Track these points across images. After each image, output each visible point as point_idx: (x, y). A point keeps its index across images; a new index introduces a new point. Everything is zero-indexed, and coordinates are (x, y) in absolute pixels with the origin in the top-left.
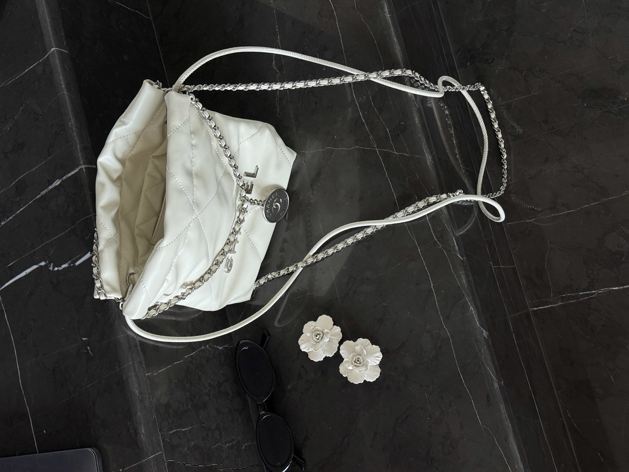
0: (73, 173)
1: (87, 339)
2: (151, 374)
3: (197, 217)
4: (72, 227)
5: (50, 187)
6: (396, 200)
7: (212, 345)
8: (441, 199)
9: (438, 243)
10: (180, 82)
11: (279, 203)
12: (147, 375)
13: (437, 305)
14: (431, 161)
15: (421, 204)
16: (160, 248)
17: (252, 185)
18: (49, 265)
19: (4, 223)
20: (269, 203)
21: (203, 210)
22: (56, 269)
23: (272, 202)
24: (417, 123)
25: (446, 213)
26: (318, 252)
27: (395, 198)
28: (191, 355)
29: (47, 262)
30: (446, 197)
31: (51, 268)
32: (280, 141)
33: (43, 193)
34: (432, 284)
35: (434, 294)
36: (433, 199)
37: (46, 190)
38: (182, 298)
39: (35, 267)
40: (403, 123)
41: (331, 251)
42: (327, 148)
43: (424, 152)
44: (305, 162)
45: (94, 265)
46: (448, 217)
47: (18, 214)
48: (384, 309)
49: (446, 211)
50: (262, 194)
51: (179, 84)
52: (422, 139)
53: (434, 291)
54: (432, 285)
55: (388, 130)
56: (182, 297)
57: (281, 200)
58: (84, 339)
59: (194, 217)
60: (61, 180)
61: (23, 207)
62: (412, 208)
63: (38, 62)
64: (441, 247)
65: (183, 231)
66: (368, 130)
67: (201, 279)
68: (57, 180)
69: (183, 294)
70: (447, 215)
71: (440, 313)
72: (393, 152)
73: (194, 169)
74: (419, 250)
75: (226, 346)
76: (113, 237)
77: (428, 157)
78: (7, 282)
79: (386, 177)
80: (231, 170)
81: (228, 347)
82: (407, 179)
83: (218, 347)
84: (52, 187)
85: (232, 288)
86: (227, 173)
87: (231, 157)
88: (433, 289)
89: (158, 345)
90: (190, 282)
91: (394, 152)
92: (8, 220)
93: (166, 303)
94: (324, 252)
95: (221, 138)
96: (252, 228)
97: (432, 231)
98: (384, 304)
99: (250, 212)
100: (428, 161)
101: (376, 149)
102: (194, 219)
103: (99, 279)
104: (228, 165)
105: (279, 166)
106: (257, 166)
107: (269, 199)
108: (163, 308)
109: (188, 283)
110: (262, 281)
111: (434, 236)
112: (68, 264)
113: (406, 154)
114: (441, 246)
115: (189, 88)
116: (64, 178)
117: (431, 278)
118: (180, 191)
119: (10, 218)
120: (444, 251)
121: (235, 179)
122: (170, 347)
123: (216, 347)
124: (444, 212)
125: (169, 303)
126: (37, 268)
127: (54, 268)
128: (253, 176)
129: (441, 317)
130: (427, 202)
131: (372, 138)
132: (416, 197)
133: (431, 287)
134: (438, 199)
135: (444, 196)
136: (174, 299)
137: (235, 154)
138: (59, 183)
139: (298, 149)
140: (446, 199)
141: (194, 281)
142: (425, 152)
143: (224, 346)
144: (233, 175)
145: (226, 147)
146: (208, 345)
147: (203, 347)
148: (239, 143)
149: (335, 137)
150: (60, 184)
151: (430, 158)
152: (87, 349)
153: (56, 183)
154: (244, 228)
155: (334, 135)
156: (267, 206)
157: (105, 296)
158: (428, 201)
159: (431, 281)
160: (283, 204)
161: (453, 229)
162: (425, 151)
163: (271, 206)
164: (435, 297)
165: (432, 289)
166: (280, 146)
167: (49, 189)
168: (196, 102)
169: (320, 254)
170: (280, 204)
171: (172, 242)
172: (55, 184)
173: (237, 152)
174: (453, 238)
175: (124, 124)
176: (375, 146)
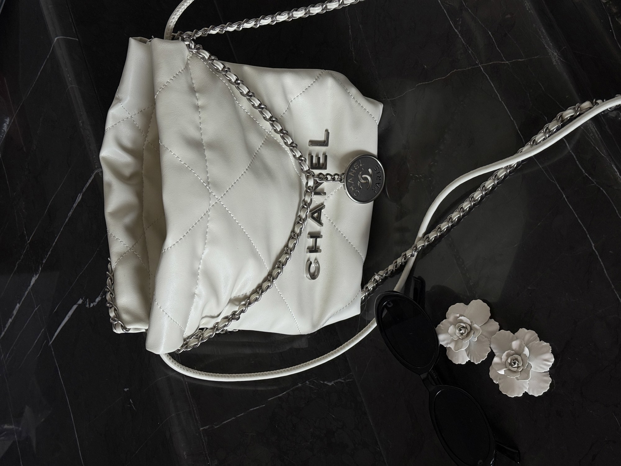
0: (90, 181)
1: (128, 389)
2: (209, 428)
3: (218, 202)
4: (98, 249)
5: (75, 205)
6: (518, 131)
7: (315, 381)
8: (581, 110)
9: (590, 178)
10: (170, 26)
11: (368, 174)
12: (201, 429)
13: (607, 275)
14: (559, 59)
15: (553, 126)
16: (165, 250)
17: (326, 157)
18: (86, 302)
19: (45, 260)
20: (352, 176)
21: (227, 191)
22: (92, 305)
23: (356, 174)
24: (528, 9)
25: (594, 131)
26: (429, 231)
27: (517, 127)
28: (279, 397)
29: (84, 299)
30: (591, 106)
31: (88, 306)
32: (354, 91)
33: (70, 215)
34: (592, 243)
35: (599, 258)
36: (568, 113)
37: (71, 211)
38: (233, 319)
39: (75, 307)
40: (509, 16)
41: (444, 226)
42: (417, 85)
43: (545, 48)
44: (395, 113)
45: (107, 290)
46: (598, 136)
47: (54, 246)
48: (530, 295)
49: (593, 127)
50: (340, 165)
51: (168, 30)
52: (540, 30)
53: (597, 253)
54: (593, 245)
55: (490, 33)
56: (234, 316)
57: (370, 170)
58: (126, 390)
59: (212, 202)
60: (81, 194)
61: (57, 236)
62: (542, 134)
63: (46, 59)
64: (595, 183)
65: (198, 223)
66: (464, 43)
67: (259, 290)
68: (78, 194)
69: (234, 314)
70: (597, 132)
71: (613, 287)
72: (503, 62)
73: (205, 139)
74: (564, 196)
75: (339, 380)
76: (129, 251)
77: (553, 54)
78: (56, 331)
79: (500, 101)
80: (278, 137)
81: (343, 381)
82: (528, 94)
83: (326, 383)
84: (76, 205)
85: (327, 300)
86: (269, 142)
87: (273, 120)
88: (596, 252)
89: (222, 387)
90: (243, 296)
91: (505, 61)
92: (48, 256)
93: (211, 329)
94: (436, 229)
95: (250, 95)
96: (338, 215)
97: (577, 162)
98: (529, 288)
99: (332, 194)
100: (554, 60)
101: (480, 65)
102: (213, 205)
103: (112, 306)
104: (273, 131)
105: (357, 124)
106: (327, 131)
107: (349, 171)
108: (207, 334)
109: (241, 296)
110: (370, 286)
111: (582, 169)
112: (101, 296)
113: (521, 59)
114: (595, 181)
115: (189, 35)
116: (84, 190)
117: (589, 236)
118: (181, 169)
119: (49, 253)
120: (601, 188)
121: (287, 149)
122: (242, 388)
123: (322, 382)
124: (591, 130)
125: (215, 327)
126: (77, 308)
127: (90, 305)
128: (325, 143)
129: (616, 293)
130: (560, 119)
131: (471, 51)
132: (546, 118)
133: (592, 248)
134: (576, 112)
135: (587, 104)
136: (224, 320)
137: (284, 116)
138: (80, 197)
139: (385, 98)
140: (590, 108)
141: (248, 294)
142: (547, 48)
143: (336, 381)
144: (282, 143)
145: (262, 107)
146: (309, 382)
147: (300, 385)
148: (287, 102)
149: (425, 66)
150: (82, 198)
151: (555, 54)
152: (130, 403)
153: (79, 198)
154: (327, 217)
155: (423, 65)
156: (349, 181)
157: (124, 328)
158: (562, 118)
159: (590, 239)
160: (376, 176)
161: (609, 152)
162: (546, 46)
163: (356, 179)
164: (602, 263)
165: (594, 252)
166: (354, 98)
167: (74, 208)
168: (198, 49)
169: (432, 233)
170: (370, 176)
171: (180, 240)
172: (78, 200)
173: (286, 113)
174: (613, 166)
175: (120, 100)
176: (477, 62)
